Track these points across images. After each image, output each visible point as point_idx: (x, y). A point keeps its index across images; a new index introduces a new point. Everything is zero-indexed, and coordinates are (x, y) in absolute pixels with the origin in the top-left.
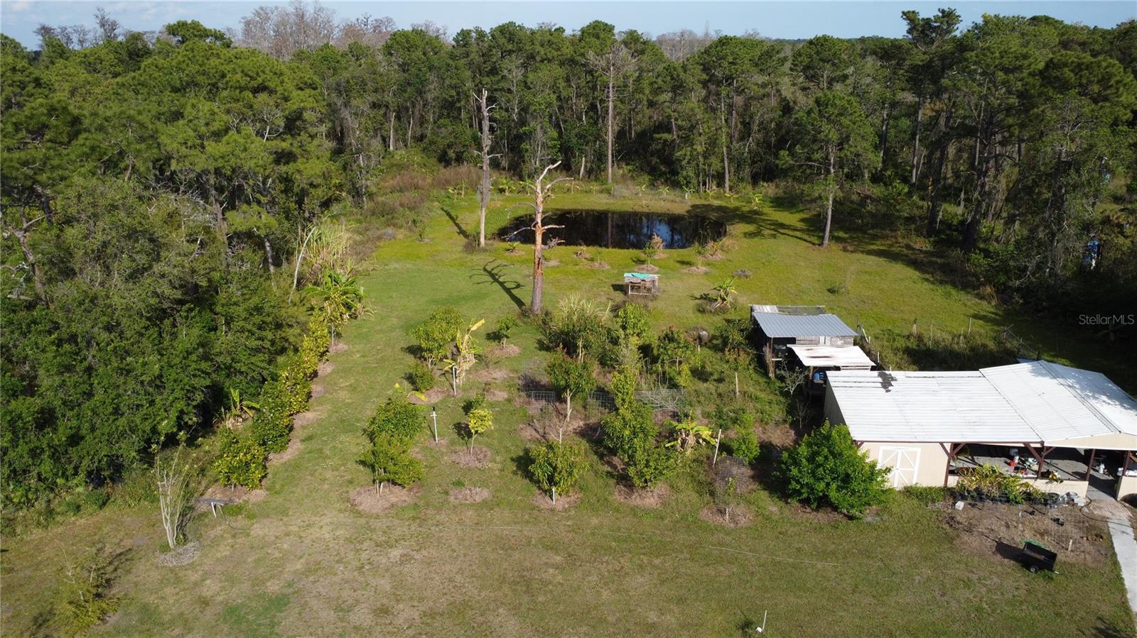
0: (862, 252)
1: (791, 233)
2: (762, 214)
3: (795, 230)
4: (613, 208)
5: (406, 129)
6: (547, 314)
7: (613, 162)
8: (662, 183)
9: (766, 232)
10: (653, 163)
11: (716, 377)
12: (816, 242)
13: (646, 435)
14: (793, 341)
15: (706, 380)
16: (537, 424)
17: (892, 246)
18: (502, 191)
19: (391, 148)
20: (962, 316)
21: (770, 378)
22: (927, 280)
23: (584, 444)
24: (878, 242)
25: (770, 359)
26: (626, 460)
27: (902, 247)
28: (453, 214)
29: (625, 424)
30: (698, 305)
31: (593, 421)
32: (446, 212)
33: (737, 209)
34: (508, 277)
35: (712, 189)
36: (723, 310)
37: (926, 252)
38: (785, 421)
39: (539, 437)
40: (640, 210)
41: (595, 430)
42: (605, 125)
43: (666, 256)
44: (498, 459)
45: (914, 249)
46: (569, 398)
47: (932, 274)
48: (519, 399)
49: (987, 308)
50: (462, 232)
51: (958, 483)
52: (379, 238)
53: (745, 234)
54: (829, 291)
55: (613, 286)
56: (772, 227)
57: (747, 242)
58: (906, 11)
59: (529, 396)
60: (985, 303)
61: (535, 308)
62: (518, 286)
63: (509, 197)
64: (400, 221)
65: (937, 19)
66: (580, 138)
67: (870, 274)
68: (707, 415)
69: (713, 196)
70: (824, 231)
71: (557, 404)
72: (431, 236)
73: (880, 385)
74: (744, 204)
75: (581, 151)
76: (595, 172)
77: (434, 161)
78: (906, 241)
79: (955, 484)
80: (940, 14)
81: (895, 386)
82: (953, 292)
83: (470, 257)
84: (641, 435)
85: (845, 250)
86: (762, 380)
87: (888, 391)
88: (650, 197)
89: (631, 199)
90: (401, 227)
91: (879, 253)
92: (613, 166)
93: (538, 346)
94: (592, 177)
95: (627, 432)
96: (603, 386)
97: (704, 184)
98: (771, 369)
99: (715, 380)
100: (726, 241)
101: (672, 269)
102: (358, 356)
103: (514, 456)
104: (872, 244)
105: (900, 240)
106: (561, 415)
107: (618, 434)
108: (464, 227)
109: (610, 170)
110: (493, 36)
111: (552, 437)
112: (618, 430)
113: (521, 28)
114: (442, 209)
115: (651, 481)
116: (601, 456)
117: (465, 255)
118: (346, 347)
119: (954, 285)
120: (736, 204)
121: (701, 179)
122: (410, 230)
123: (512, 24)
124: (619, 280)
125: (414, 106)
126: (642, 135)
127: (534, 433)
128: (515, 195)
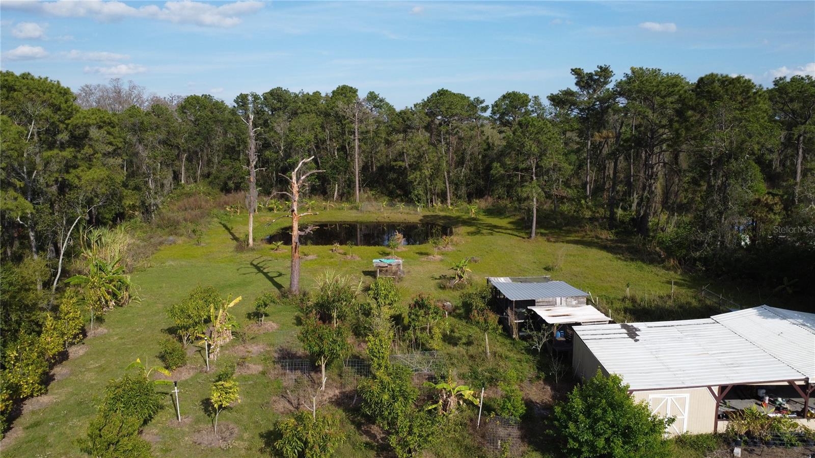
0: (563, 242)
1: (503, 231)
2: (478, 220)
3: (506, 229)
4: (360, 219)
5: (196, 169)
6: (304, 295)
7: (359, 187)
8: (399, 202)
9: (484, 231)
10: (391, 188)
11: (464, 340)
12: (525, 236)
13: (406, 398)
14: (533, 303)
15: (455, 344)
16: (290, 396)
17: (584, 237)
18: (271, 210)
19: (183, 182)
20: (659, 283)
21: (514, 339)
22: (619, 258)
23: (340, 414)
24: (573, 235)
25: (514, 321)
26: (387, 428)
27: (593, 237)
28: (229, 226)
29: (383, 387)
30: (438, 283)
31: (349, 388)
32: (223, 225)
33: (459, 217)
34: (272, 269)
35: (438, 205)
36: (461, 287)
37: (611, 240)
38: (538, 378)
39: (292, 408)
40: (383, 220)
41: (351, 398)
42: (353, 160)
43: (407, 249)
44: (246, 436)
45: (602, 239)
46: (323, 366)
47: (622, 254)
48: (275, 371)
49: (676, 276)
50: (235, 239)
51: (728, 427)
52: (161, 243)
53: (468, 233)
54: (545, 269)
55: (363, 272)
56: (489, 228)
57: (470, 239)
58: (574, 68)
59: (283, 367)
60: (672, 273)
61: (294, 289)
62: (280, 275)
63: (276, 214)
64: (183, 230)
65: (597, 73)
66: (333, 169)
67: (574, 256)
68: (462, 377)
69: (438, 209)
70: (531, 227)
71: (313, 374)
72: (207, 241)
73: (626, 336)
74: (464, 214)
75: (335, 180)
76: (346, 195)
77: (217, 190)
78: (593, 234)
79: (725, 429)
80: (599, 70)
81: (641, 336)
82: (644, 266)
83: (239, 255)
84: (401, 399)
85: (548, 241)
86: (508, 341)
87: (636, 341)
88: (390, 211)
89: (376, 213)
90: (181, 235)
91: (576, 242)
92: (360, 190)
93: (295, 321)
94: (344, 199)
95: (386, 397)
96: (358, 355)
97: (432, 201)
98: (515, 330)
99: (464, 344)
100: (454, 238)
101: (413, 259)
102: (116, 338)
103: (264, 431)
104: (568, 236)
105: (589, 233)
106: (316, 384)
107: (376, 400)
108: (237, 235)
109: (358, 192)
110: (265, 98)
111: (305, 407)
112: (376, 394)
113: (287, 92)
114: (220, 223)
115: (415, 451)
116: (358, 426)
117: (235, 253)
118: (106, 331)
119: (643, 261)
120: (458, 214)
121: (429, 196)
122: (190, 237)
123: (279, 89)
124: (368, 268)
125: (202, 150)
126: (381, 168)
127: (287, 405)
128: (282, 213)
